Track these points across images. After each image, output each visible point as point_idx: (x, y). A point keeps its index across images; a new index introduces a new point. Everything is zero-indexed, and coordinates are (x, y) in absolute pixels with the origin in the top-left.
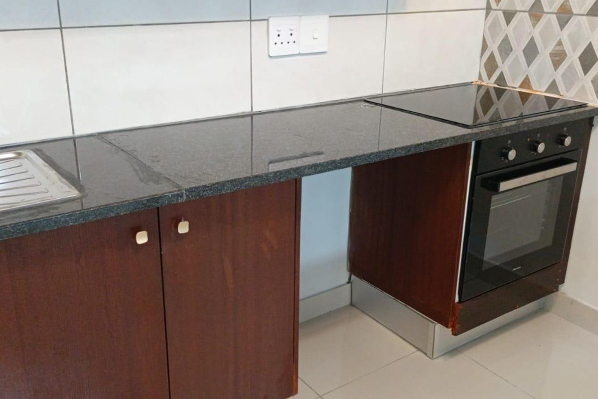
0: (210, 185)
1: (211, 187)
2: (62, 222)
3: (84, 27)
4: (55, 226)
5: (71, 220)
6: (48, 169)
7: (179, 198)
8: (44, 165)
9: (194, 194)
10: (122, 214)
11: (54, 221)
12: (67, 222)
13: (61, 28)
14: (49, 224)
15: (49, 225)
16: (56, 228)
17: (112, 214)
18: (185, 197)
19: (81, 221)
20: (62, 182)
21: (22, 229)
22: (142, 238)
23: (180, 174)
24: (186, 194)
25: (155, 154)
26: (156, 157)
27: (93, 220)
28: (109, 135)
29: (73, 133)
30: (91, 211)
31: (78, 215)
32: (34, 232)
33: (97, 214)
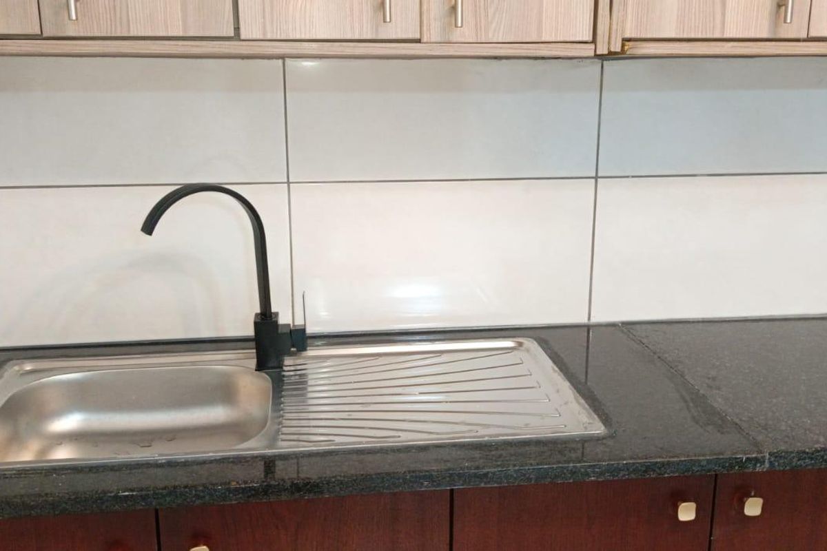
0: (811, 451)
1: (813, 454)
2: (581, 474)
3: (628, 177)
4: (570, 479)
5: (594, 472)
6: (559, 377)
7: (758, 465)
8: (554, 369)
9: (782, 461)
10: (666, 475)
11: (571, 470)
12: (588, 475)
13: (596, 178)
14: (565, 474)
15: (563, 476)
16: (571, 481)
17: (652, 473)
18: (767, 465)
19: (608, 476)
20: (579, 403)
21: (527, 476)
22: (687, 513)
23: (757, 419)
24: (769, 459)
25: (713, 373)
26: (714, 379)
27: (624, 478)
28: (638, 326)
29: (589, 319)
30: (623, 464)
31: (604, 468)
32: (543, 482)
33: (631, 470)
